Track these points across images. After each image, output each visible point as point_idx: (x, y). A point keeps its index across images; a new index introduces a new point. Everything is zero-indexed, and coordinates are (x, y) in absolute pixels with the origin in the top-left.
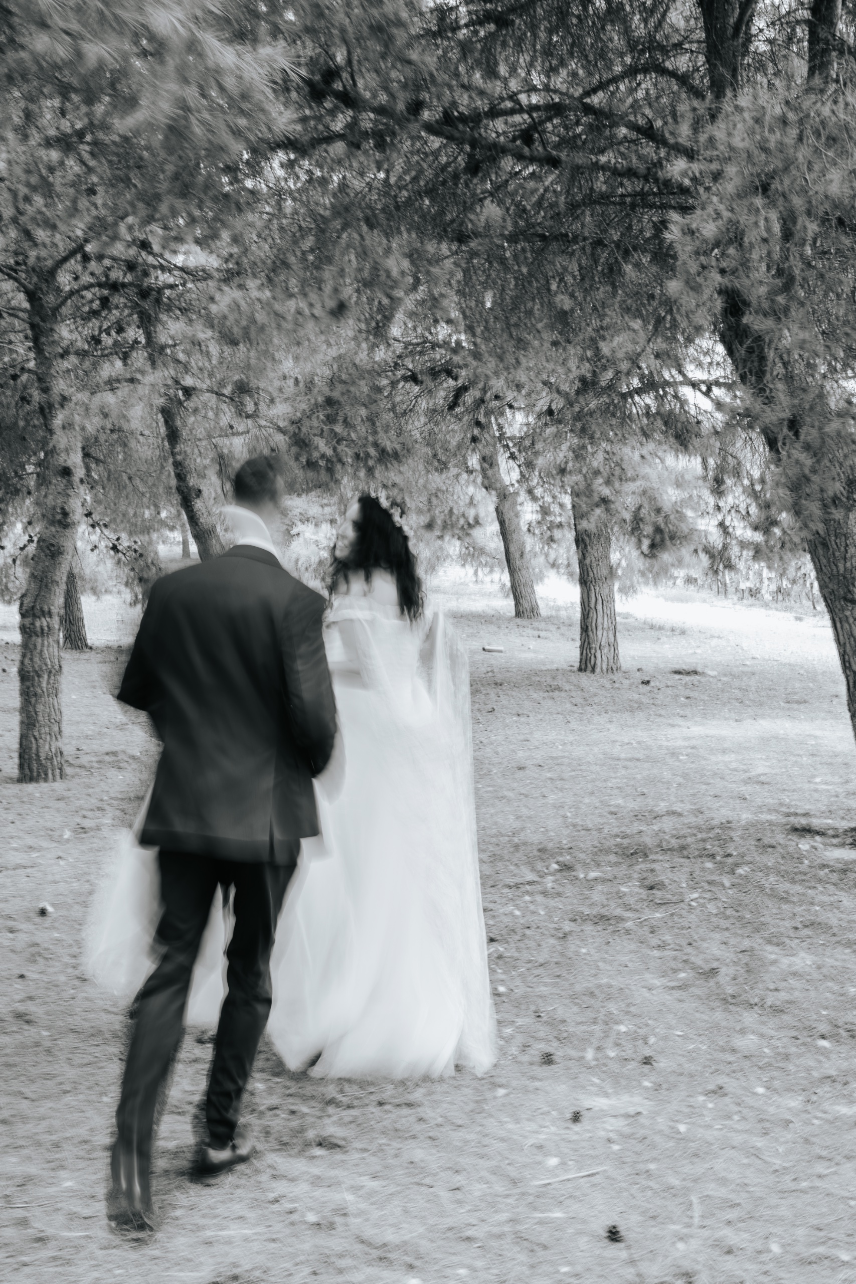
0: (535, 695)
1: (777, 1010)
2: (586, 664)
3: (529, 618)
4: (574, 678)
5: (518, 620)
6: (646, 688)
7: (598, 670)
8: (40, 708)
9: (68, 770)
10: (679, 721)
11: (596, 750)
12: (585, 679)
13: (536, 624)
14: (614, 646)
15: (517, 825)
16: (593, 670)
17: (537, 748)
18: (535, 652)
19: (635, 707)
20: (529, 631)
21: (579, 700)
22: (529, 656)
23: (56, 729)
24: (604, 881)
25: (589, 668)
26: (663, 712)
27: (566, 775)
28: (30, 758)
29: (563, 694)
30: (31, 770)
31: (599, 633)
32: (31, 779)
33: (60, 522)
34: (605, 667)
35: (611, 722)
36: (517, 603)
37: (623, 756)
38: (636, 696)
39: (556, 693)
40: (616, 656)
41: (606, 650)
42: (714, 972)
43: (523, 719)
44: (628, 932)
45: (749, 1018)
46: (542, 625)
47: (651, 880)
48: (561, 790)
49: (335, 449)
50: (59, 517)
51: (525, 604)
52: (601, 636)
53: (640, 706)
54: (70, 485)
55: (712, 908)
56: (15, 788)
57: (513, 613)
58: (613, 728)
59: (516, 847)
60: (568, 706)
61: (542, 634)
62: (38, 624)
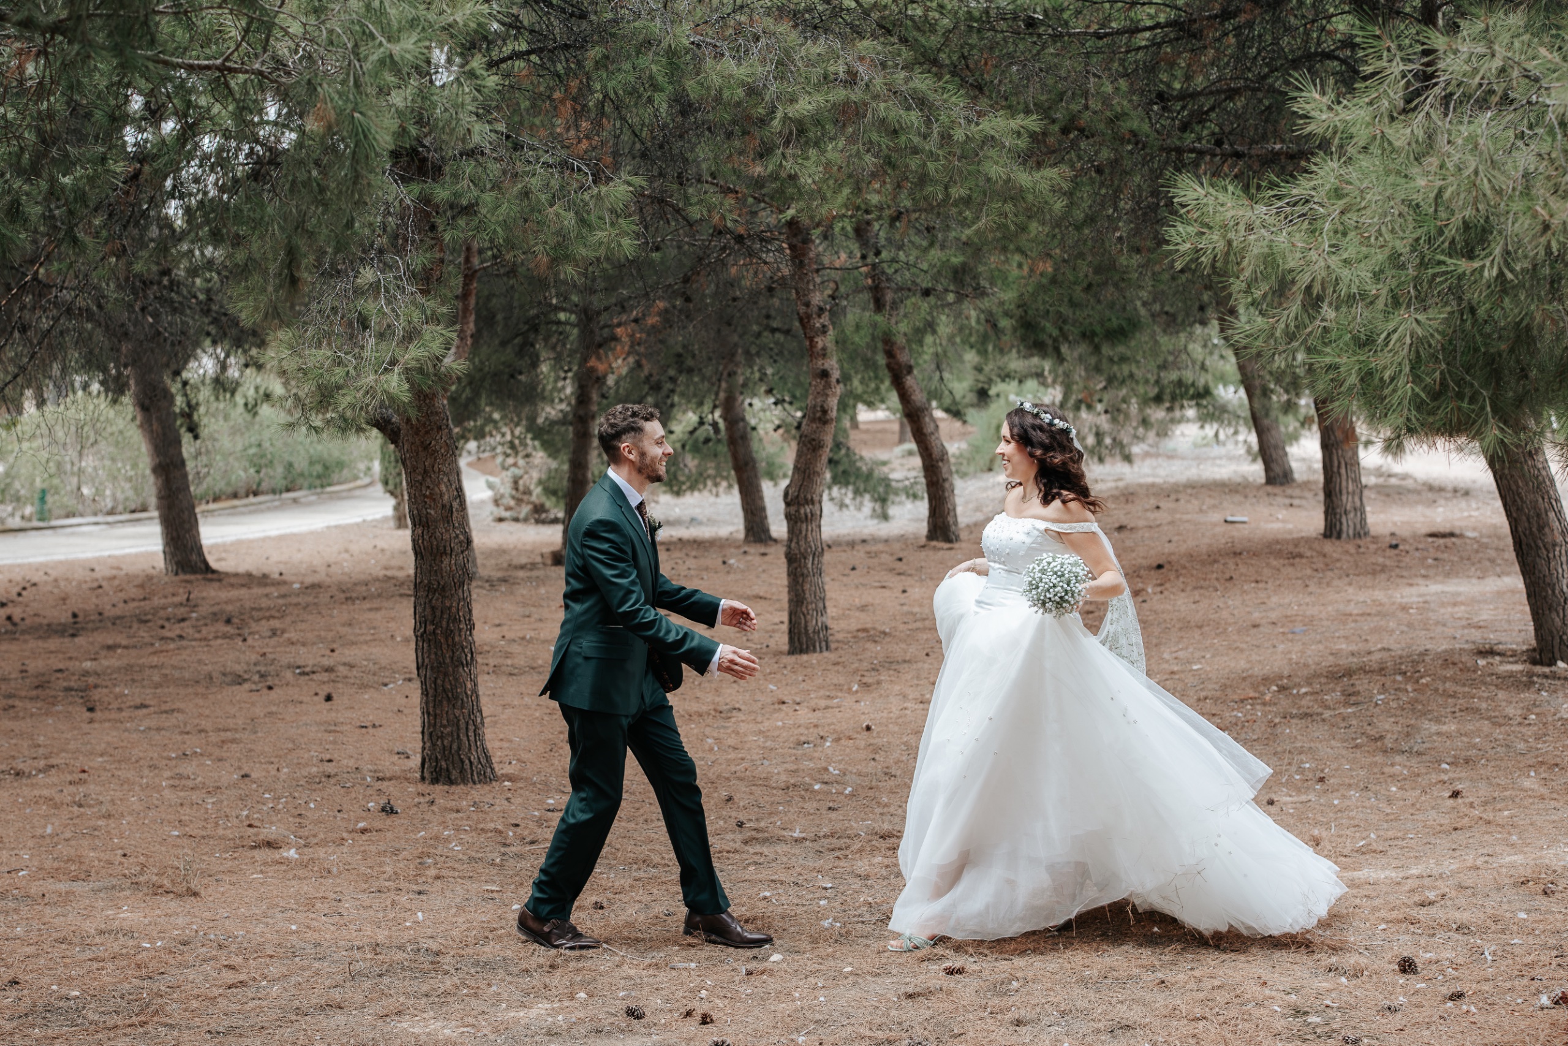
0: (1274, 563)
1: (1419, 754)
2: (1332, 530)
3: (1282, 484)
4: (1316, 545)
5: (1269, 488)
6: (1394, 552)
7: (1344, 536)
8: (807, 586)
9: (833, 646)
10: (1421, 581)
11: (1330, 608)
12: (1329, 547)
13: (1289, 491)
14: (1361, 510)
15: (1248, 666)
16: (1339, 537)
17: (1273, 609)
18: (1283, 521)
19: (1376, 571)
20: (1280, 500)
21: (1320, 566)
22: (1276, 526)
23: (821, 605)
24: (1312, 694)
25: (1335, 534)
26: (1405, 574)
27: (1297, 630)
28: (799, 633)
29: (1304, 561)
30: (801, 644)
31: (1344, 498)
32: (802, 651)
33: (820, 419)
34: (1351, 532)
35: (1350, 584)
36: (1268, 469)
37: (1355, 612)
38: (1381, 560)
39: (1297, 560)
40: (1363, 520)
41: (1352, 515)
42: (1381, 738)
43: (1261, 585)
44: (1324, 720)
45: (1398, 759)
46: (1297, 492)
47: (1351, 690)
48: (1292, 641)
49: (1061, 329)
50: (818, 415)
51: (1277, 469)
52: (1347, 501)
53: (1384, 569)
54: (828, 386)
55: (1394, 704)
56: (791, 660)
57: (1263, 480)
58: (1350, 590)
59: (1244, 679)
60: (1309, 572)
61: (1296, 502)
62: (802, 511)
